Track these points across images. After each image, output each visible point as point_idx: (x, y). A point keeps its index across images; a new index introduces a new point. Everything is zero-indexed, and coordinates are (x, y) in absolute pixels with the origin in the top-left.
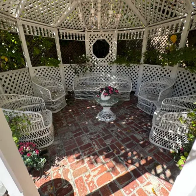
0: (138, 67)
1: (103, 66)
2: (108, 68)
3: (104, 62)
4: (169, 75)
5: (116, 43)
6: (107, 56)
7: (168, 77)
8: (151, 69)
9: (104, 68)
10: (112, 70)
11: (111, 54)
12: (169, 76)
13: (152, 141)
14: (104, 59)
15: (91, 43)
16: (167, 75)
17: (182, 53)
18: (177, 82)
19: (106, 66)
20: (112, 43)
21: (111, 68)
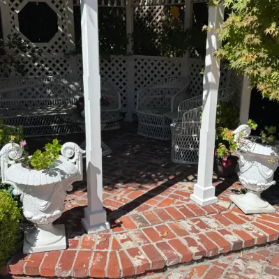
0: (124, 62)
1: (47, 62)
2: (58, 65)
3: (49, 51)
4: (178, 71)
5: (72, 11)
6: (55, 39)
7: (178, 76)
8: (149, 64)
9: (50, 65)
10: (69, 70)
11: (63, 35)
12: (179, 73)
13: (176, 161)
14: (48, 45)
15: (13, 9)
16: (176, 73)
17: (190, 37)
18: (192, 82)
19: (54, 62)
20: (61, 10)
21: (65, 65)
